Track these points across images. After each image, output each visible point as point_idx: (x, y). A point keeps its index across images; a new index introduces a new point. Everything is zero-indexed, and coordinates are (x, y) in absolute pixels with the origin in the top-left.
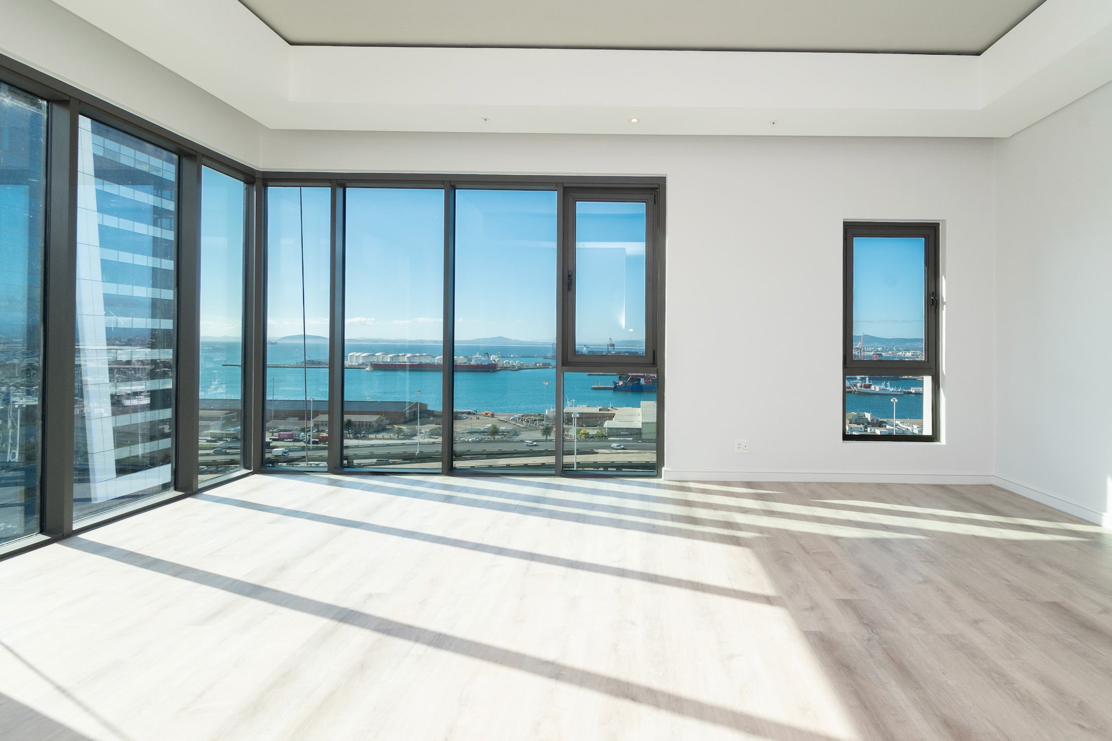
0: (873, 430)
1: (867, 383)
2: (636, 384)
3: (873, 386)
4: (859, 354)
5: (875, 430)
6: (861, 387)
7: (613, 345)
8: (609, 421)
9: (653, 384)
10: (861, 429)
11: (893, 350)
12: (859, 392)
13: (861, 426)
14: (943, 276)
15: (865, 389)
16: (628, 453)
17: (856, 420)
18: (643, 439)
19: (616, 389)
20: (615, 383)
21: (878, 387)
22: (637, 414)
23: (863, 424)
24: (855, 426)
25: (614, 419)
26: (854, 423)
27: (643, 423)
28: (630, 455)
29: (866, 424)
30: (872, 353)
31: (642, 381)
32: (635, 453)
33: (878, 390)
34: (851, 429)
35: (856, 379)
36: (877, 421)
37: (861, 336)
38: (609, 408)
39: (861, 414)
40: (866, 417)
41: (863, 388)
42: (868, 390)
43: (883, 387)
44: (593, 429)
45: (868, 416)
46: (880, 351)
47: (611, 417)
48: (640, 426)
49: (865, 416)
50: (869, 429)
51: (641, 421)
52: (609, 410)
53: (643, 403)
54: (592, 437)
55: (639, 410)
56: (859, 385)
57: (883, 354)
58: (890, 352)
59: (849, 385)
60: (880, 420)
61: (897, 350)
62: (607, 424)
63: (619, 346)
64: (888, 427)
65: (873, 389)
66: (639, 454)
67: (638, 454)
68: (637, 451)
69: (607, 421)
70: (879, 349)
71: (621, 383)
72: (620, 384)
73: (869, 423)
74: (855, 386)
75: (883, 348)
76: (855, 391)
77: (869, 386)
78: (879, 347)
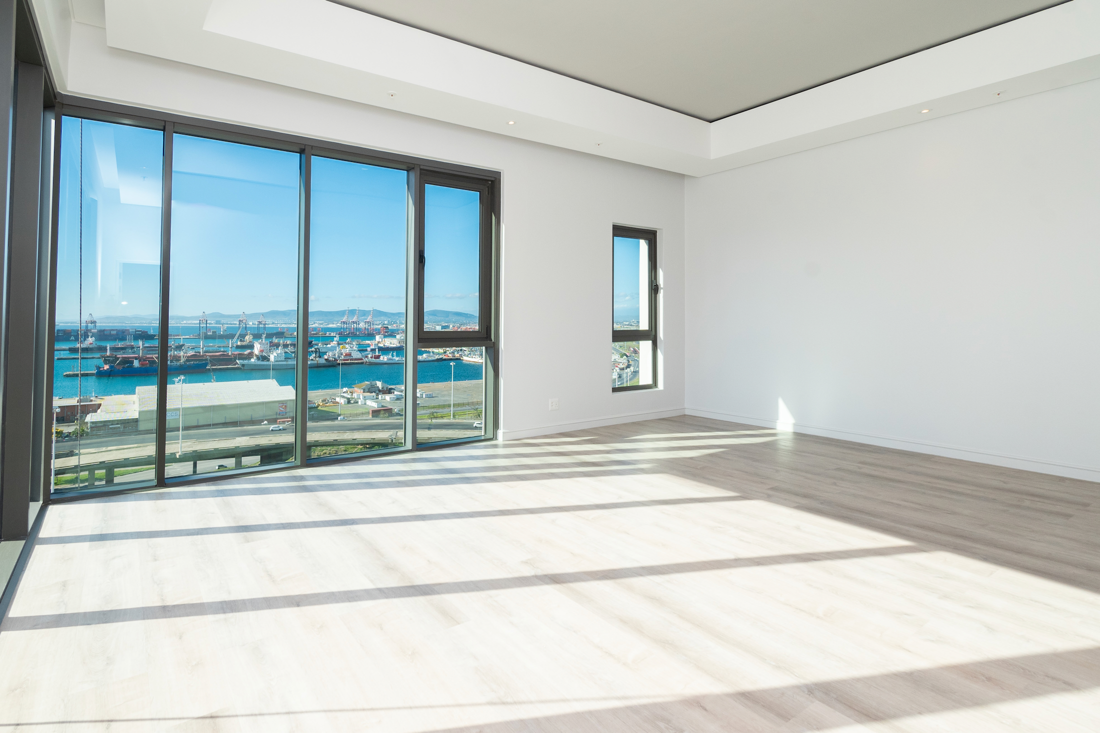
0: (383, 397)
1: (377, 354)
2: (128, 367)
3: (381, 357)
4: (369, 327)
5: (385, 397)
6: (372, 358)
7: (94, 322)
8: (93, 414)
9: (150, 366)
10: (373, 397)
11: (397, 323)
12: (370, 362)
13: (374, 394)
14: (660, 269)
15: (375, 360)
16: (124, 449)
17: (369, 389)
18: (140, 431)
19: (101, 374)
20: (98, 368)
21: (386, 357)
22: (132, 402)
23: (375, 392)
24: (368, 394)
25: (99, 411)
26: (367, 392)
27: (140, 413)
28: (125, 450)
29: (378, 392)
30: (380, 326)
31: (136, 364)
32: (134, 448)
33: (386, 360)
34: (365, 397)
35: (367, 350)
36: (387, 388)
37: (371, 311)
38: (91, 398)
39: (373, 383)
40: (378, 385)
41: (373, 359)
42: (377, 361)
43: (390, 357)
44: (69, 426)
45: (379, 384)
46: (386, 325)
47: (96, 408)
48: (136, 416)
49: (376, 385)
50: (380, 396)
51: (138, 409)
52: (91, 401)
53: (139, 389)
54: (67, 436)
55: (134, 398)
56: (369, 356)
57: (389, 327)
58: (395, 325)
59: (361, 357)
60: (390, 387)
61: (400, 323)
62: (90, 418)
63: (101, 323)
64: (396, 393)
65: (382, 359)
66: (139, 449)
67: (137, 449)
68: (136, 445)
69: (90, 414)
70: (386, 322)
71: (106, 367)
72: (105, 369)
73: (380, 391)
74: (367, 357)
75: (389, 321)
76: (367, 362)
77: (378, 357)
78: (385, 320)
